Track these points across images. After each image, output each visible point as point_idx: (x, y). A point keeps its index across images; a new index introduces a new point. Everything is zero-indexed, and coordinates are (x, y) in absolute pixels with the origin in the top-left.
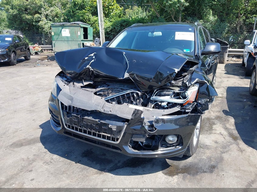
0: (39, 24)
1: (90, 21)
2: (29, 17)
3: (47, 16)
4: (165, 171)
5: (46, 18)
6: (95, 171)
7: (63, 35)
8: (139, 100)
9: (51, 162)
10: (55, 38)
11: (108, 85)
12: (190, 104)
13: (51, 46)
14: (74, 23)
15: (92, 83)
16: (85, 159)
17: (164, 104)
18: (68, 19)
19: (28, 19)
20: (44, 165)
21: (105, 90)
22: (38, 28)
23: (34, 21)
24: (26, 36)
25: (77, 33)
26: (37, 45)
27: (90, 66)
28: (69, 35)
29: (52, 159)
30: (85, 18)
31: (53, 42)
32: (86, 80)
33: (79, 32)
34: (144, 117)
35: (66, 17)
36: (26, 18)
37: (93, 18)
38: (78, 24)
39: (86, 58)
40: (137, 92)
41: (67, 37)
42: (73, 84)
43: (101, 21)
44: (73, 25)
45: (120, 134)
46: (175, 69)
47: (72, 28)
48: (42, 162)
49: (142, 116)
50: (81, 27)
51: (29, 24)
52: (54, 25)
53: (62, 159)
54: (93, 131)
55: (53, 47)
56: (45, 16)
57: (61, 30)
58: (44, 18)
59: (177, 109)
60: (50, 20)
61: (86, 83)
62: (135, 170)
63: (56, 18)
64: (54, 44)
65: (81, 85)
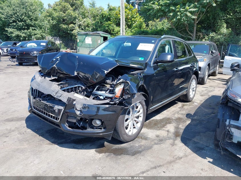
0: (73, 32)
1: (114, 31)
2: (64, 26)
3: (80, 26)
4: (98, 149)
5: (79, 28)
6: (48, 142)
7: (86, 43)
8: (83, 92)
9: (23, 133)
10: (79, 44)
11: (67, 81)
12: (117, 98)
13: (76, 51)
14: (95, 32)
15: (57, 78)
16: (47, 134)
17: (101, 97)
18: (97, 29)
19: (64, 28)
20: (17, 134)
21: (64, 84)
22: (72, 35)
23: (69, 30)
24: (63, 42)
25: (97, 41)
26: (69, 50)
27: (56, 65)
28: (91, 43)
29: (26, 132)
30: (110, 29)
31: (78, 48)
32: (53, 76)
33: (99, 41)
34: (75, 104)
35: (95, 27)
36: (63, 28)
37: (116, 29)
38: (99, 34)
39: (54, 60)
40: (82, 86)
41: (89, 44)
42: (45, 78)
43: (123, 31)
44: (95, 34)
45: (60, 115)
46: (105, 71)
47: (94, 36)
48: (18, 133)
49: (74, 103)
50: (101, 36)
51: (65, 32)
52: (80, 34)
53: (32, 132)
54: (46, 112)
55: (78, 52)
56: (78, 26)
57: (85, 38)
58: (77, 28)
59: (107, 101)
60: (83, 29)
61: (53, 78)
62: (77, 146)
63: (87, 28)
64: (79, 50)
65: (50, 79)
